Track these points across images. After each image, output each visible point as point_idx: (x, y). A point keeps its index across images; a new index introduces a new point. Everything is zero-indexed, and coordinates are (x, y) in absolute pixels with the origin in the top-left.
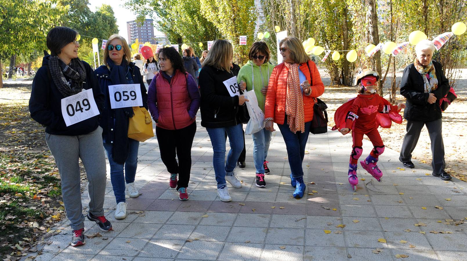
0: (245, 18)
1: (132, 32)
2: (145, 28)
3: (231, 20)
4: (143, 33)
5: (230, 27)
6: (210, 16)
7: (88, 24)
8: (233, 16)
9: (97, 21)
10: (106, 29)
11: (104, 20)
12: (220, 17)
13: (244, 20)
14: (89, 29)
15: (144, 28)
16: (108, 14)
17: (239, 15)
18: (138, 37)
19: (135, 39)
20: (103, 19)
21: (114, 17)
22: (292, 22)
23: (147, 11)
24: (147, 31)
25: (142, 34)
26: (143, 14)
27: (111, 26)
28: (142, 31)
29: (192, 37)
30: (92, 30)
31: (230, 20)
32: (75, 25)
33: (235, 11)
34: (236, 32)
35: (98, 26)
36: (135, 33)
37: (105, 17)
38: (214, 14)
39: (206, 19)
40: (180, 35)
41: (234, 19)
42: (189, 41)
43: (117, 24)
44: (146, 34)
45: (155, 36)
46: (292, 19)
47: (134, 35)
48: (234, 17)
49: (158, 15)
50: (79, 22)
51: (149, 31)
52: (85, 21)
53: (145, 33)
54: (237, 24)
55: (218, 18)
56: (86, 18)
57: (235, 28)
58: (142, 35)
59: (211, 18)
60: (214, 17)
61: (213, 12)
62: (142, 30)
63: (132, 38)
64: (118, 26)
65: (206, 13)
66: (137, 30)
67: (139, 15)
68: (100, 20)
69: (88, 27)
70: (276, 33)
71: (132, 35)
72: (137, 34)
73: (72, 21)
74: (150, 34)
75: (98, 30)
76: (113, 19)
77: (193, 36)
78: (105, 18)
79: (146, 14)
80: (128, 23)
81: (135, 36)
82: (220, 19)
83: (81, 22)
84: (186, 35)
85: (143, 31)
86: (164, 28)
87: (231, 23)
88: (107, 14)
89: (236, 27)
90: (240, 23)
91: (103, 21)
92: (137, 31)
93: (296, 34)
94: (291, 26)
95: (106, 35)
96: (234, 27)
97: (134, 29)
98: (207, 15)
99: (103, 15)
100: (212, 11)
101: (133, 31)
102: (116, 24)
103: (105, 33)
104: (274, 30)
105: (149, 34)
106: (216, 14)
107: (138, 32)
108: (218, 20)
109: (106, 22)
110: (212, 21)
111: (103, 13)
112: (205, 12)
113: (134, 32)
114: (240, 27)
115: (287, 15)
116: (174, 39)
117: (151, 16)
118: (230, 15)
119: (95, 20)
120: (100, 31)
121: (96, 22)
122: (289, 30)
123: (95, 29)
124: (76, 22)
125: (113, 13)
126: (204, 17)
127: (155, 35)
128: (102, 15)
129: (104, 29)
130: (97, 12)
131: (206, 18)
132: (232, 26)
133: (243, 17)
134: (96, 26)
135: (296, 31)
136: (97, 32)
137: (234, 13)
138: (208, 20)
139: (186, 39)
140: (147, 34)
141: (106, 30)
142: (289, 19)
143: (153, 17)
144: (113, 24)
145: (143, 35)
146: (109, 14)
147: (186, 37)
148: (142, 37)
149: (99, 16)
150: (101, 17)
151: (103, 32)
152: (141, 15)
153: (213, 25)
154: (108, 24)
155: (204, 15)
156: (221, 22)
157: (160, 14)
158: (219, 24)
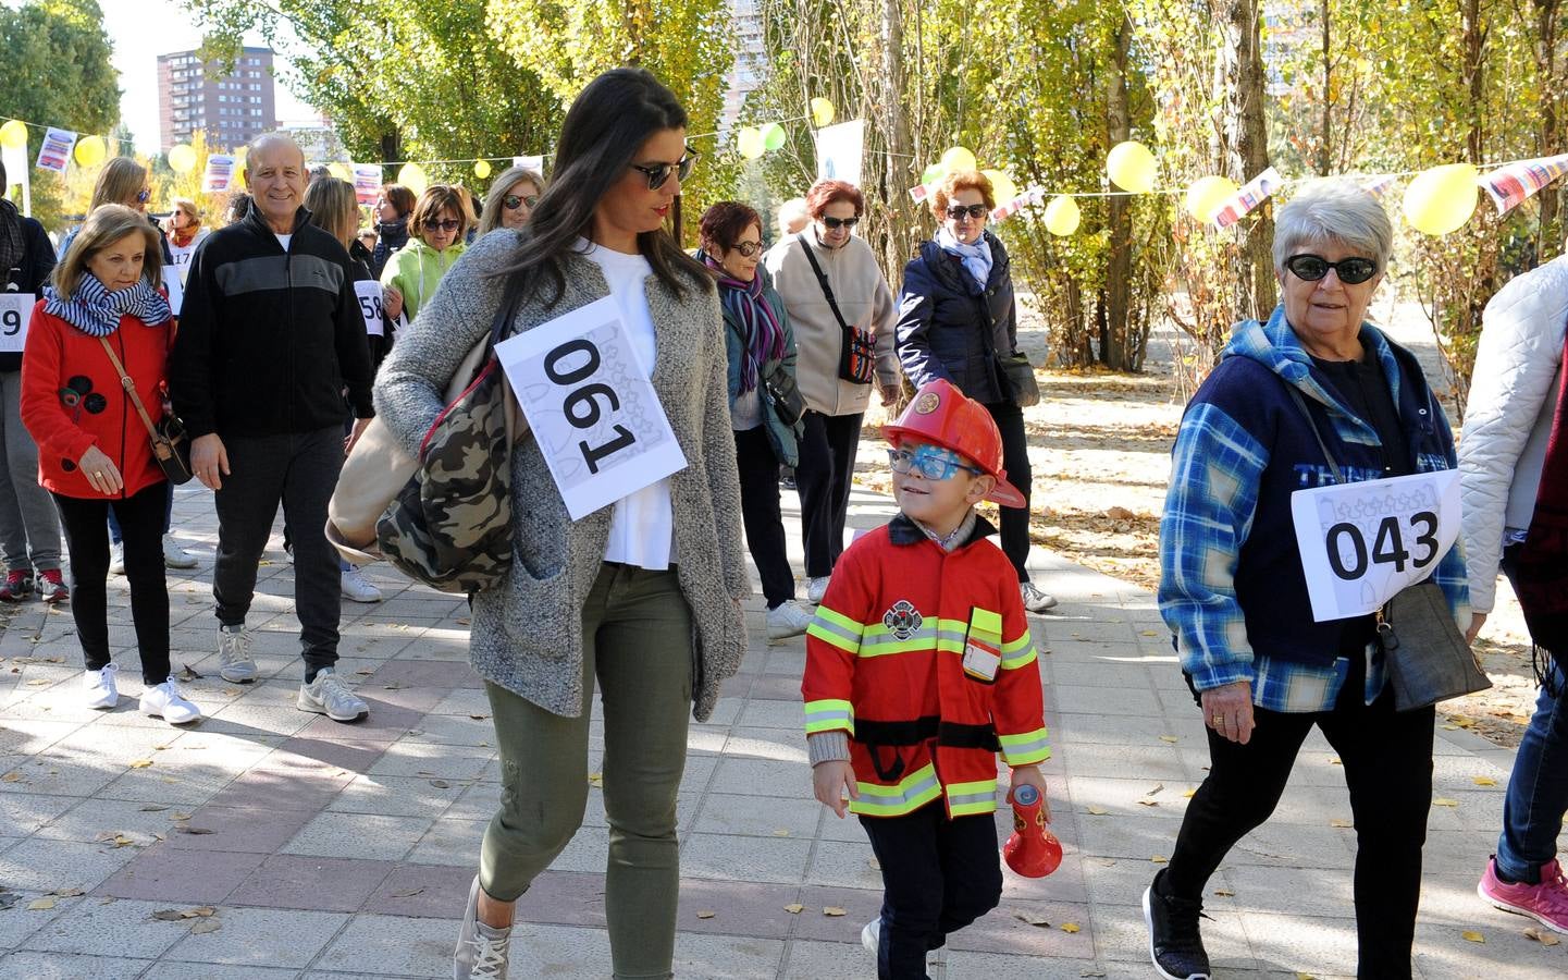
0: (680, 59)
1: (177, 101)
2: (239, 86)
4: (228, 105)
6: (526, 44)
8: (631, 46)
9: (26, 47)
10: (65, 82)
11: (56, 45)
12: (571, 50)
15: (232, 86)
16: (77, 19)
17: (654, 45)
18: (203, 122)
19: (192, 130)
20: (54, 41)
21: (104, 35)
22: (889, 85)
23: (252, 13)
24: (246, 99)
25: (223, 111)
26: (235, 26)
27: (85, 70)
28: (222, 98)
29: (447, 135)
33: (636, 26)
35: (30, 67)
36: (191, 106)
37: (62, 31)
38: (544, 36)
39: (512, 60)
40: (394, 120)
42: (431, 149)
43: (114, 62)
44: (240, 112)
45: (281, 123)
46: (888, 70)
47: (187, 112)
48: (634, 54)
49: (299, 34)
51: (252, 100)
53: (235, 105)
55: (561, 54)
58: (223, 117)
59: (533, 54)
60: (544, 49)
61: (540, 29)
62: (222, 92)
63: (178, 126)
64: (119, 73)
65: (509, 30)
66: (200, 91)
67: (216, 27)
68: (39, 43)
70: (817, 129)
71: (178, 113)
72: (201, 111)
74: (260, 112)
75: (28, 87)
76: (100, 42)
77: (451, 129)
78: (61, 35)
79: (247, 27)
80: (162, 59)
81: (192, 118)
82: (570, 61)
84: (418, 124)
85: (228, 99)
86: (325, 89)
88: (72, 21)
91: (53, 50)
92: (201, 98)
93: (904, 137)
94: (882, 100)
95: (61, 109)
97: (186, 87)
98: (514, 38)
99: (53, 22)
100: (537, 26)
101: (182, 96)
102: (110, 63)
103: (59, 98)
104: (807, 115)
105: (253, 112)
106: (555, 35)
107: (205, 103)
108: (564, 65)
109: (64, 53)
110: (537, 67)
111: (55, 11)
112: (507, 25)
113: (187, 99)
115: (863, 54)
116: (366, 139)
117: (267, 33)
118: (617, 46)
119: (19, 43)
120: (39, 90)
121: (20, 52)
122: (873, 119)
123: (14, 81)
125: (97, 14)
126: (501, 47)
127: (278, 118)
128: (49, 20)
129: (54, 84)
130: (28, 9)
131: (510, 52)
133: (671, 57)
134: (19, 67)
135: (902, 125)
136: (24, 93)
137: (633, 38)
138: (519, 63)
139: (417, 140)
140: (246, 112)
141: (63, 88)
142: (873, 70)
143: (277, 38)
144: (96, 63)
145: (228, 117)
146: (81, 20)
147: (420, 132)
148: (224, 123)
149: (34, 26)
150: (44, 29)
151: (49, 98)
152: (222, 30)
153: (538, 83)
154: (77, 60)
155: (500, 39)
156: (576, 73)
157: (309, 29)
158: (566, 81)
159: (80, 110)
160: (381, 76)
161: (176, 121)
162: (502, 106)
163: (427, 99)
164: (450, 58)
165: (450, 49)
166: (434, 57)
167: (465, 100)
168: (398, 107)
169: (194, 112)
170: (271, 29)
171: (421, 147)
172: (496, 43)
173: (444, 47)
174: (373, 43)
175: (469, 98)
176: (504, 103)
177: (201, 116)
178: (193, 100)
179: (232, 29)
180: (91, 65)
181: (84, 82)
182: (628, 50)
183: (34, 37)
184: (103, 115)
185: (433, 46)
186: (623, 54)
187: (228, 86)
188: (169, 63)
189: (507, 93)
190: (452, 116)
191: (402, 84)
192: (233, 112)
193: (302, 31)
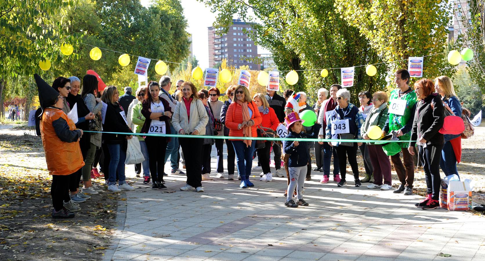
0: (425, 19)
1: (216, 46)
2: (242, 40)
3: (396, 23)
4: (237, 48)
5: (392, 37)
6: (353, 15)
7: (134, 30)
8: (401, 14)
9: (151, 24)
10: (167, 38)
11: (163, 23)
12: (373, 17)
13: (423, 24)
14: (135, 39)
15: (239, 39)
16: (172, 11)
17: (412, 13)
18: (227, 55)
19: (222, 58)
20: (162, 21)
21: (183, 18)
23: (237, 5)
24: (245, 45)
25: (235, 50)
26: (229, 11)
27: (175, 33)
28: (235, 45)
29: (318, 58)
30: (142, 40)
31: (393, 24)
32: (112, 31)
33: (404, 5)
34: (405, 47)
35: (153, 33)
36: (222, 48)
37: (166, 17)
38: (361, 11)
39: (346, 22)
40: (295, 51)
41: (402, 22)
42: (311, 64)
43: (187, 30)
44: (242, 51)
45: (260, 55)
47: (220, 51)
48: (403, 17)
49: (256, 14)
50: (119, 26)
51: (248, 45)
52: (130, 24)
53: (241, 48)
54: (407, 32)
55: (369, 19)
56: (132, 18)
57: (404, 40)
58: (235, 53)
59: (356, 20)
60: (361, 17)
61: (359, 8)
62: (235, 42)
63: (216, 57)
64: (189, 34)
65: (345, 9)
66: (226, 42)
68: (156, 22)
69: (134, 35)
71: (217, 52)
72: (226, 51)
73: (107, 23)
74: (251, 51)
75: (152, 41)
76: (181, 21)
77: (320, 55)
78: (165, 18)
79: (235, 12)
80: (210, 28)
81: (222, 54)
82: (372, 22)
83: (123, 25)
84: (305, 53)
85: (237, 45)
86: (268, 38)
87: (395, 29)
88: (170, 12)
89: (405, 37)
90: (415, 29)
91: (162, 25)
92: (226, 45)
96: (400, 38)
97: (220, 40)
98: (347, 13)
99: (162, 13)
100: (358, 7)
101: (218, 44)
103: (164, 45)
105: (248, 51)
106: (367, 11)
107: (228, 47)
108: (370, 24)
109: (167, 26)
110: (357, 25)
111: (163, 9)
112: (344, 7)
113: (220, 45)
114: (414, 38)
116: (285, 60)
117: (243, 15)
118: (395, 13)
119: (148, 22)
120: (156, 42)
121: (149, 26)
123: (147, 38)
124: (115, 25)
125: (180, 9)
126: (341, 17)
127: (258, 53)
128: (160, 12)
129: (161, 38)
130: (152, 8)
131: (345, 19)
132: (396, 35)
133: (421, 18)
134: (148, 32)
136: (150, 44)
137: (402, 10)
138: (350, 24)
139: (305, 60)
140: (245, 50)
141: (166, 41)
143: (247, 16)
144: (180, 30)
145: (237, 53)
146: (174, 12)
147: (306, 56)
148: (235, 56)
149: (154, 15)
150: (158, 16)
151: (161, 45)
152: (224, 14)
153: (358, 33)
154: (171, 29)
155: (341, 13)
156: (375, 27)
157: (260, 12)
158: (371, 31)
159: (172, 50)
160: (289, 31)
161: (216, 55)
162: (343, 44)
163: (310, 42)
164: (320, 22)
165: (320, 19)
166: (313, 22)
167: (327, 42)
168: (296, 45)
169: (223, 51)
170: (244, 12)
171: (306, 63)
172: (339, 15)
173: (317, 18)
174: (285, 17)
175: (328, 41)
176: (344, 42)
177: (226, 53)
178: (223, 46)
179: (228, 13)
180: (178, 31)
181: (175, 38)
182: (399, 16)
183: (154, 20)
184: (183, 53)
185: (312, 18)
186: (397, 18)
187: (237, 40)
188: (213, 30)
189: (345, 38)
190: (321, 49)
191: (298, 35)
192: (239, 50)
193: (258, 13)
